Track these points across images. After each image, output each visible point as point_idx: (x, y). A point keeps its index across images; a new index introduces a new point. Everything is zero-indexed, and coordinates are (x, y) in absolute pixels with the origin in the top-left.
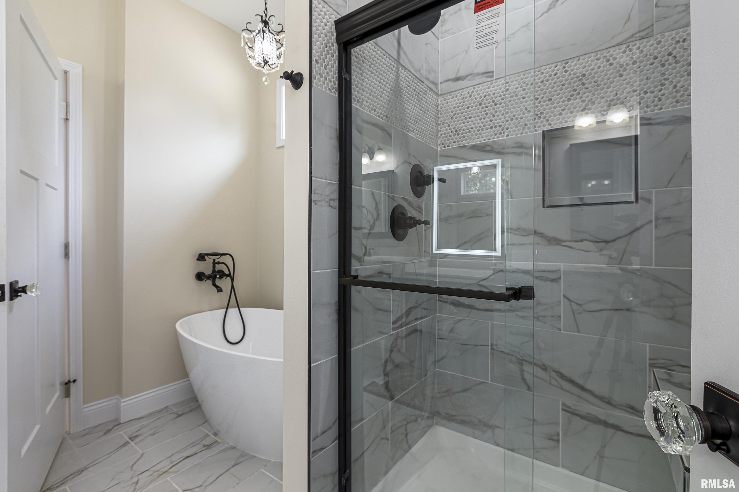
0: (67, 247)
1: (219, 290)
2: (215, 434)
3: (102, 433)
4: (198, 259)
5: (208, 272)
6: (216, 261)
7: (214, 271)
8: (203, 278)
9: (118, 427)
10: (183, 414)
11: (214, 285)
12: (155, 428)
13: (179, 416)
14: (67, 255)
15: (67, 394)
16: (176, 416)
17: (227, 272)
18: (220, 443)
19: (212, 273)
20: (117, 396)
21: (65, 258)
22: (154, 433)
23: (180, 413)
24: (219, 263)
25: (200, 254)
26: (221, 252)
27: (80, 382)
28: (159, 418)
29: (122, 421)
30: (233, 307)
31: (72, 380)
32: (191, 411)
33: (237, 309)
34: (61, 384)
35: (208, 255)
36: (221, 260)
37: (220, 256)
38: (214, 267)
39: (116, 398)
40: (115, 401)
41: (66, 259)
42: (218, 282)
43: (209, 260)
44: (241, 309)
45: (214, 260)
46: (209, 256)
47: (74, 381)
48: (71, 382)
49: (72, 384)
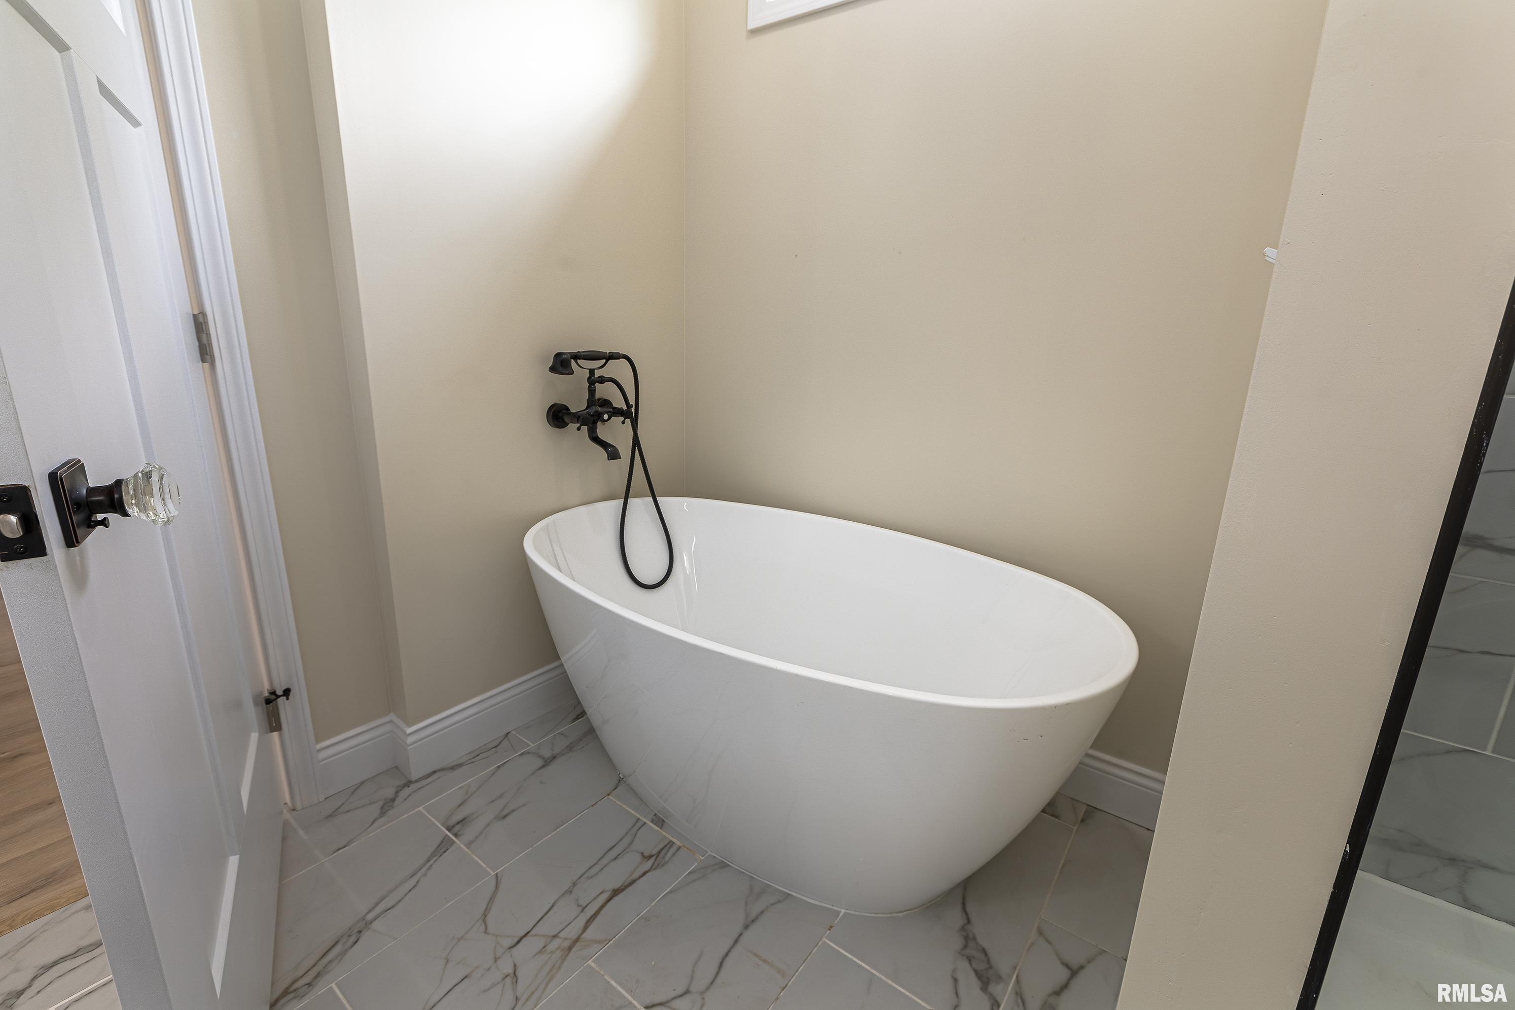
0: (200, 325)
1: (613, 454)
2: (660, 821)
3: (375, 809)
4: (553, 369)
5: (578, 405)
6: (598, 374)
7: (591, 402)
8: (566, 419)
9: (407, 791)
10: (554, 758)
11: (596, 440)
12: (501, 796)
13: (547, 762)
14: (205, 352)
15: (273, 723)
16: (540, 763)
17: (619, 403)
18: (679, 848)
19: (587, 408)
20: (392, 717)
21: (203, 360)
22: (505, 812)
23: (547, 754)
24: (602, 380)
25: (558, 355)
26: (607, 350)
27: (300, 694)
28: (499, 767)
29: (414, 776)
30: (640, 495)
31: (279, 692)
32: (570, 748)
33: (651, 499)
34: (256, 703)
35: (576, 357)
36: (608, 371)
37: (604, 361)
38: (592, 391)
39: (391, 721)
40: (387, 728)
41: (206, 365)
42: (602, 431)
43: (581, 370)
44: (658, 499)
45: (592, 372)
46: (580, 362)
47: (287, 693)
48: (278, 697)
49: (281, 701)
